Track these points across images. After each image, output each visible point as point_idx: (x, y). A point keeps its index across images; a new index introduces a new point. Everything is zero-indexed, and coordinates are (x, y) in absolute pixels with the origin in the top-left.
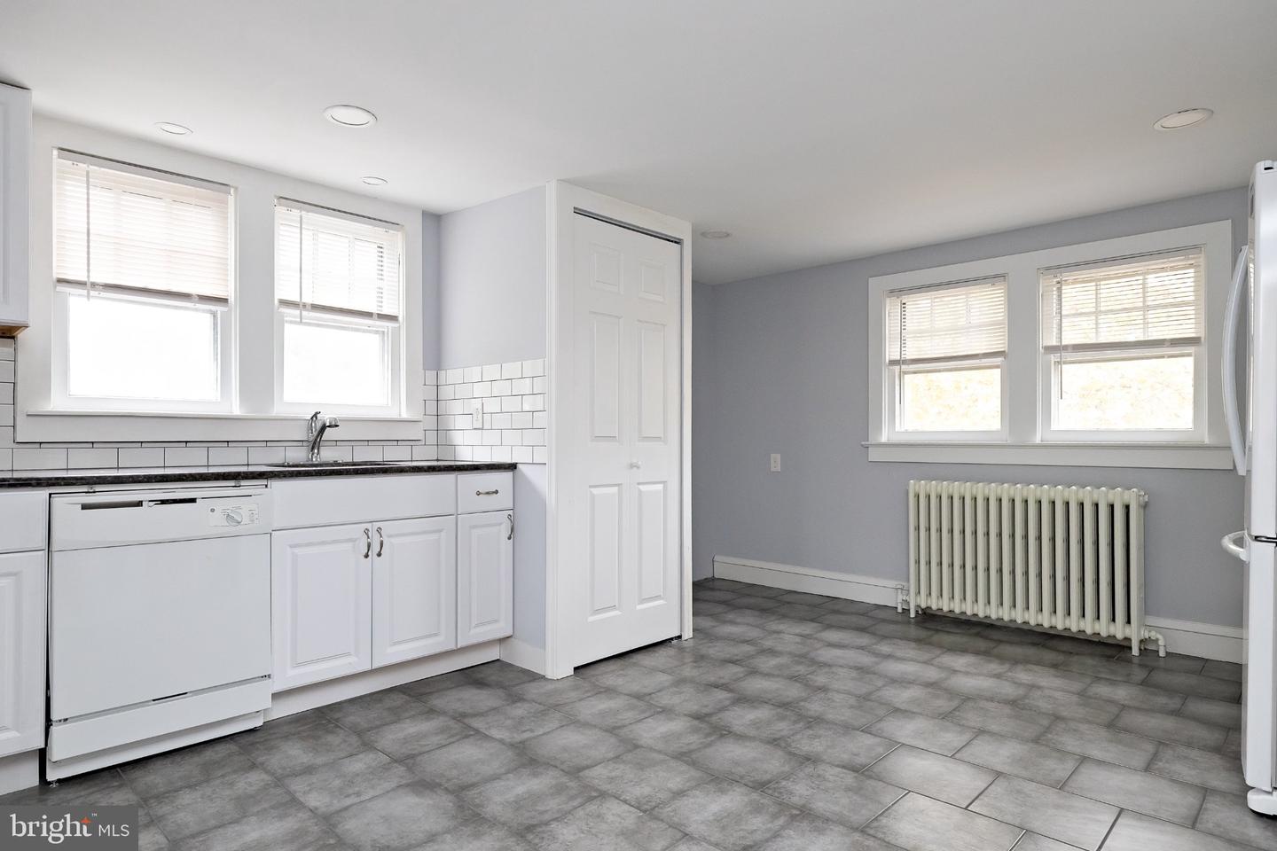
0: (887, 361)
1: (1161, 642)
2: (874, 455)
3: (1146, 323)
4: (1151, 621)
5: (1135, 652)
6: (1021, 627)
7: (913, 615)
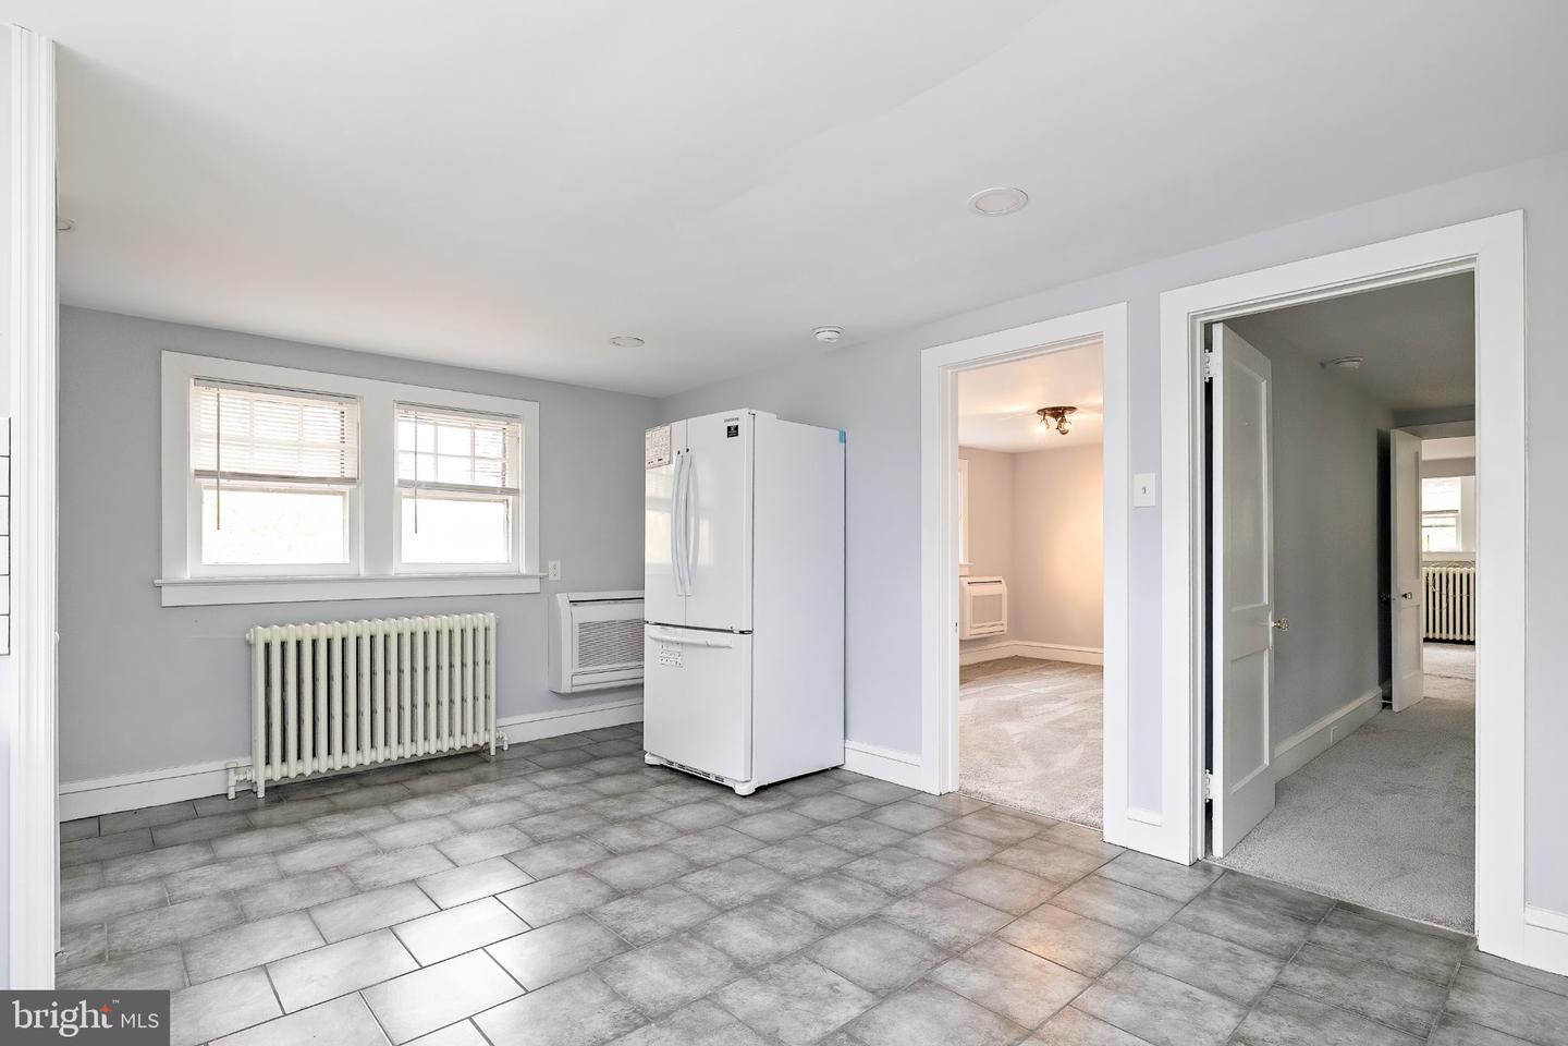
0: (192, 471)
1: (506, 738)
2: (170, 597)
3: (473, 470)
4: (503, 722)
5: (493, 753)
6: (384, 765)
7: (261, 794)
